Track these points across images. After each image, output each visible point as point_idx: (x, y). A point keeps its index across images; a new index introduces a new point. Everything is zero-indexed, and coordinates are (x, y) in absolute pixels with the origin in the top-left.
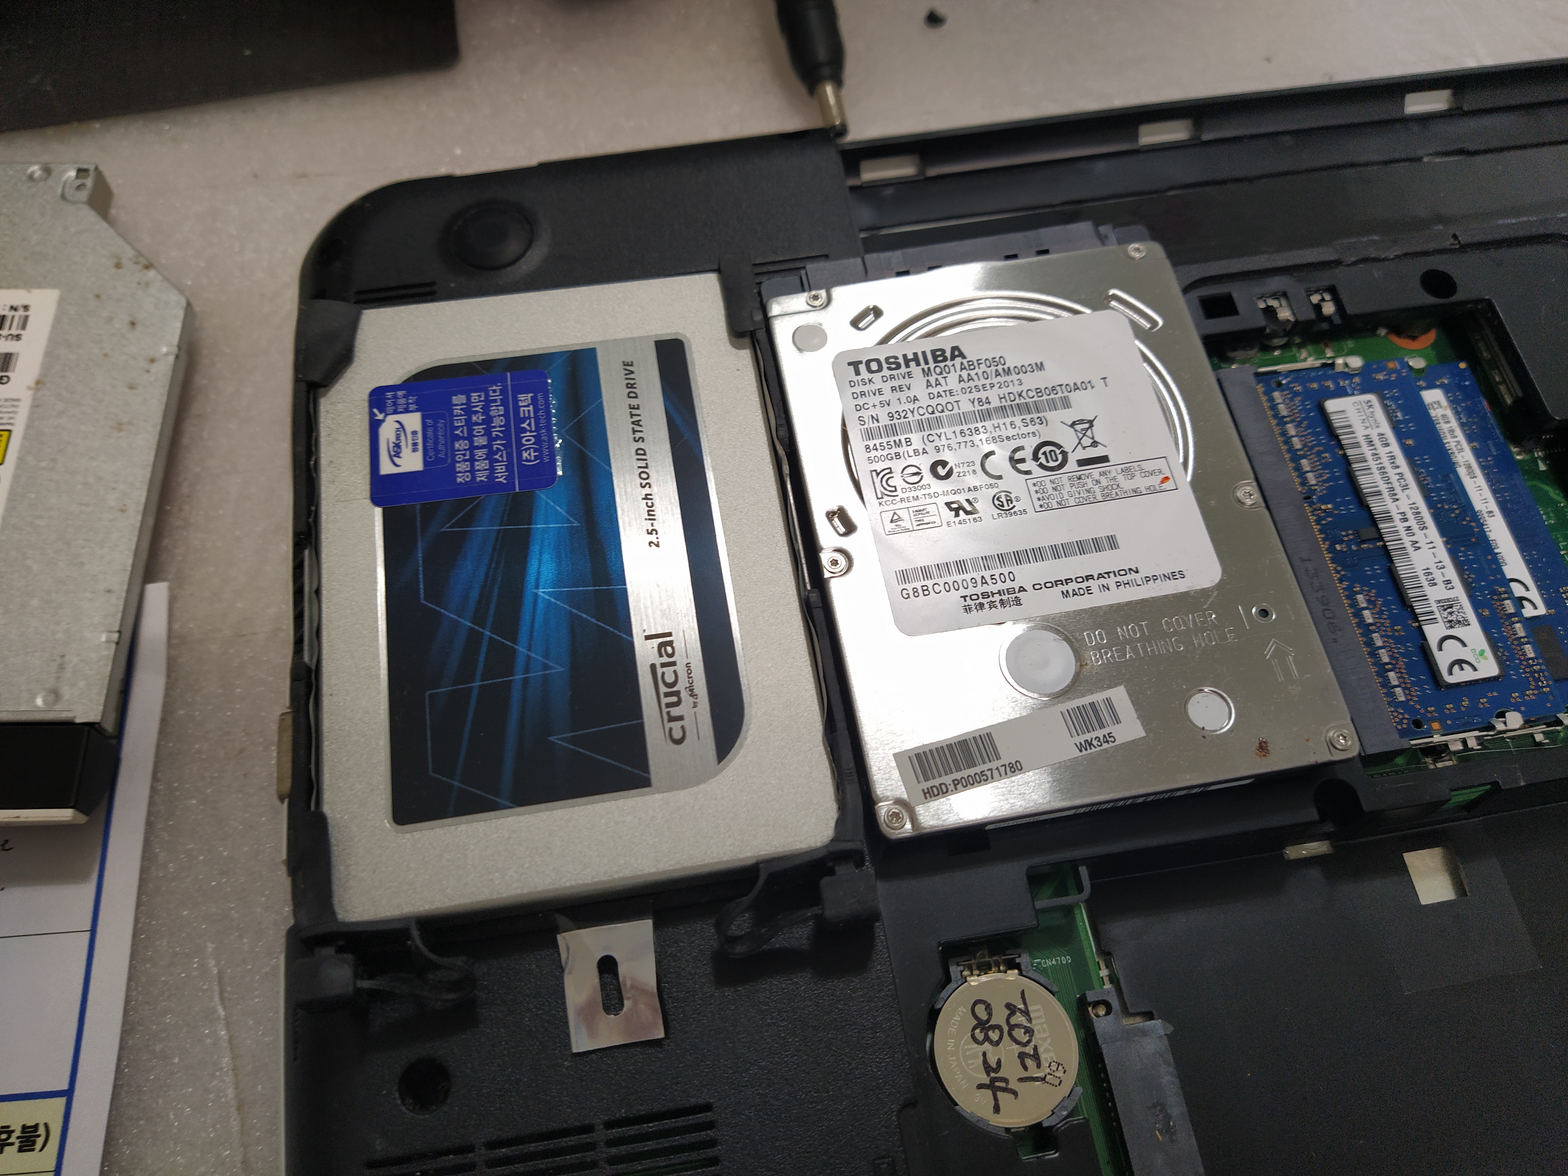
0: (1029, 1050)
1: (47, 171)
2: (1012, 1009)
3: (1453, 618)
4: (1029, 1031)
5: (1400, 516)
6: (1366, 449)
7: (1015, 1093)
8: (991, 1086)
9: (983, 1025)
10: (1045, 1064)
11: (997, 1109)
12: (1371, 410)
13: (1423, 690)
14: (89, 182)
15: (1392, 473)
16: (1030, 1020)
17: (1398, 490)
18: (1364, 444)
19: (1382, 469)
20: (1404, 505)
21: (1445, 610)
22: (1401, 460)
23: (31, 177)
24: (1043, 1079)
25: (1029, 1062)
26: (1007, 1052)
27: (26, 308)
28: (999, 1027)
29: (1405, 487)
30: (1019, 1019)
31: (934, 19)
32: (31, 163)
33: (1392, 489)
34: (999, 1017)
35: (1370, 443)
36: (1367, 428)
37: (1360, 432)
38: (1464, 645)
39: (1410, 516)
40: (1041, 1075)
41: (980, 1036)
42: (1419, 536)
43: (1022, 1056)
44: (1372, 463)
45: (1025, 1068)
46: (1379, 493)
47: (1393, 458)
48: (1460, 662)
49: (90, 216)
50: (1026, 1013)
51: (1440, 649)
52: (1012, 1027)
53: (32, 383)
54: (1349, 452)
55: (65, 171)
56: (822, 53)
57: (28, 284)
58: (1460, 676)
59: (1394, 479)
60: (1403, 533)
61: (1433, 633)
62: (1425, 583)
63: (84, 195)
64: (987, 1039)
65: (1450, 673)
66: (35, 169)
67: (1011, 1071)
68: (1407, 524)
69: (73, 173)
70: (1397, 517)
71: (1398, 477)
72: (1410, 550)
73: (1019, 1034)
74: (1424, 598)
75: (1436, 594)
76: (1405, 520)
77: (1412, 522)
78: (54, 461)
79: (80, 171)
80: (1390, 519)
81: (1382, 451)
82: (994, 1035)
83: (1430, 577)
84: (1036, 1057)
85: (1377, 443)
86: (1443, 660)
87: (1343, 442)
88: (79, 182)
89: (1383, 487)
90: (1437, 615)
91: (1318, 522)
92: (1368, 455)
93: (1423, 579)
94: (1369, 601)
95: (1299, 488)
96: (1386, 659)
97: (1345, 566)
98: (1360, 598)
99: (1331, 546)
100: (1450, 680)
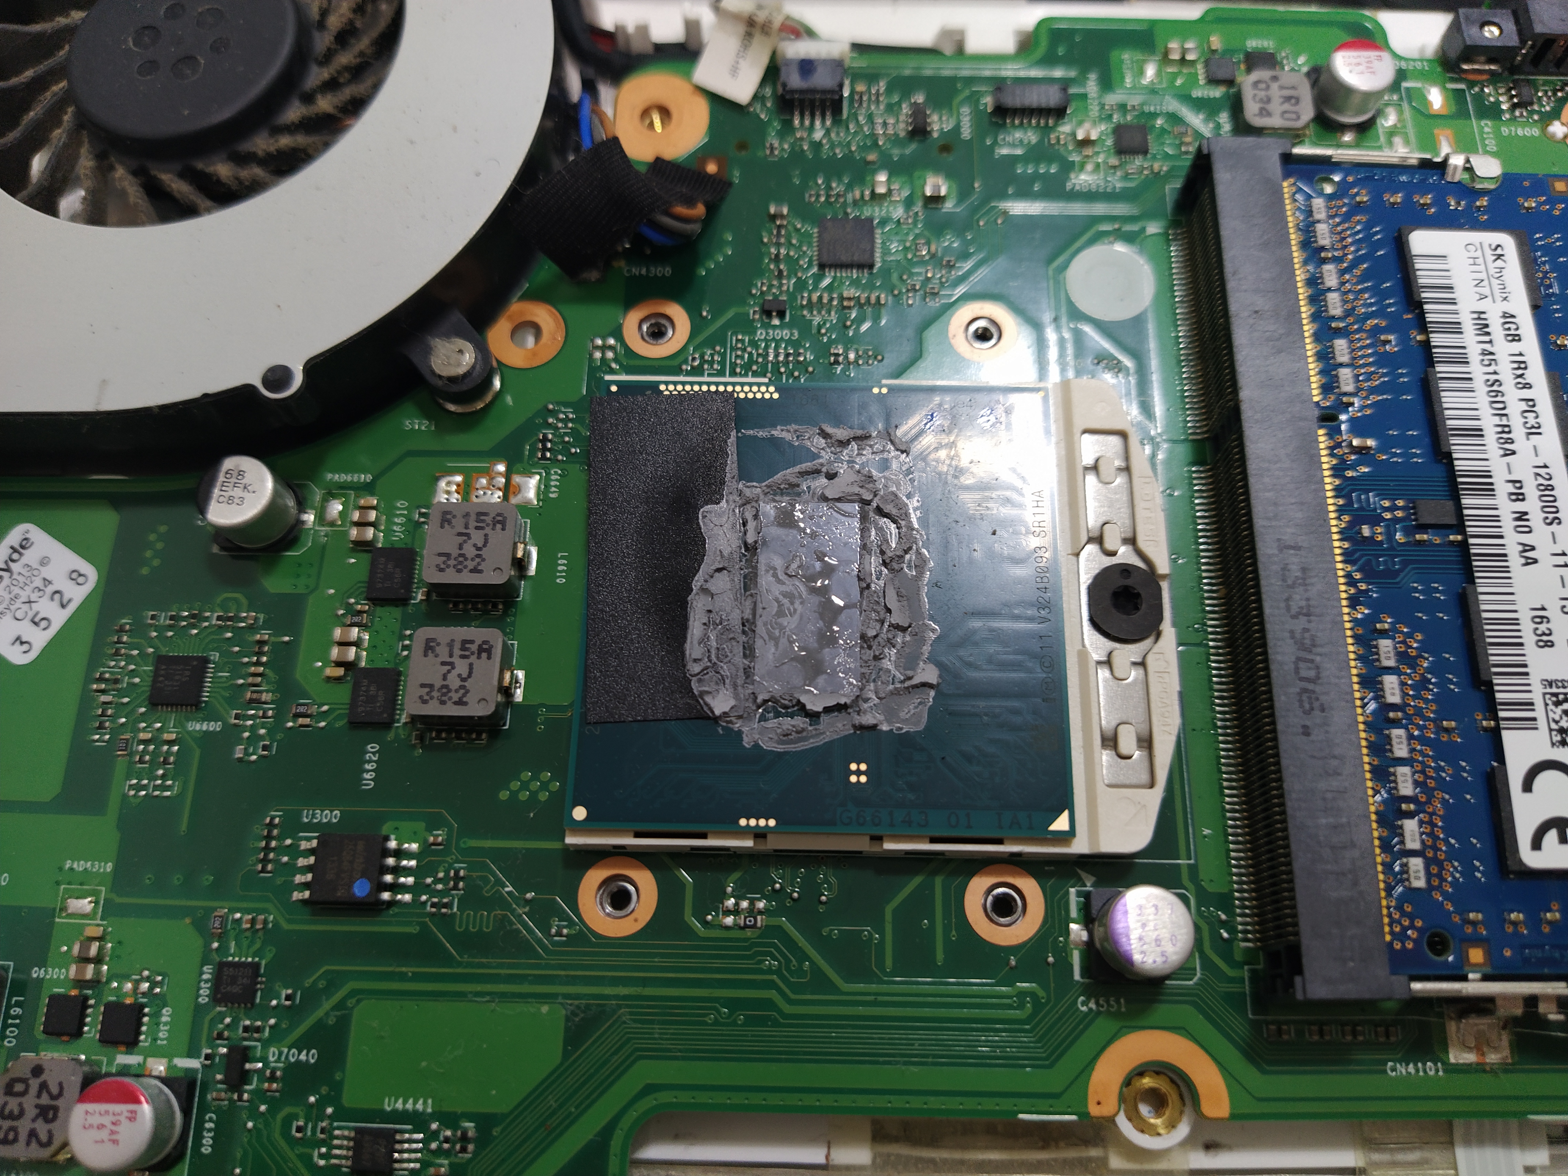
5: (1511, 488)
6: (1470, 339)
12: (1499, 263)
13: (1468, 871)
15: (1513, 396)
17: (1518, 432)
18: (1469, 328)
19: (1494, 385)
20: (1523, 466)
21: (1557, 704)
22: (1537, 373)
29: (1534, 431)
33: (1505, 429)
35: (1483, 328)
36: (1483, 297)
37: (1467, 303)
39: (1531, 490)
42: (1540, 536)
44: (1477, 369)
46: (1477, 432)
47: (1521, 366)
48: (1561, 825)
51: (1527, 786)
54: (1436, 339)
58: (1553, 856)
59: (1515, 408)
60: (1508, 524)
61: (1521, 749)
62: (1529, 638)
65: (1537, 844)
68: (1520, 506)
70: (1503, 489)
71: (1524, 406)
72: (1515, 561)
74: (1520, 670)
75: (1544, 666)
76: (1519, 497)
77: (1532, 505)
80: (1488, 490)
81: (1503, 349)
83: (1543, 628)
85: (1497, 331)
86: (1527, 813)
87: (1430, 317)
89: (1489, 423)
90: (1539, 712)
91: (1337, 471)
92: (1474, 351)
93: (1527, 629)
94: (1402, 657)
95: (1317, 396)
96: (1406, 788)
97: (1369, 574)
98: (1385, 645)
99: (1351, 525)
100: (1532, 859)
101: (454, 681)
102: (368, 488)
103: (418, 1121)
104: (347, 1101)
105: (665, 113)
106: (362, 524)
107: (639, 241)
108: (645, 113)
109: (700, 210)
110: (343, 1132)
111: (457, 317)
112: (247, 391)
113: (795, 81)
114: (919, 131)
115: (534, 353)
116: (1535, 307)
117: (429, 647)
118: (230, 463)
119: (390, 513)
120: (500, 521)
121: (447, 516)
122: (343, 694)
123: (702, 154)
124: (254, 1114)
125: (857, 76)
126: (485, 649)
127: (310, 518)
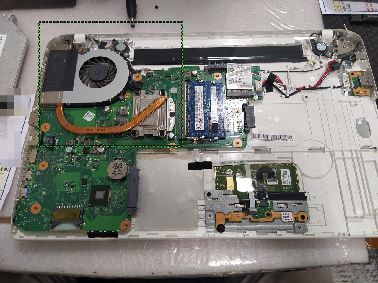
0: (120, 170)
1: (6, 15)
2: (120, 165)
3: (201, 121)
4: (121, 168)
6: (198, 95)
7: (117, 175)
8: (114, 174)
9: (115, 166)
10: (122, 172)
11: (114, 176)
12: (201, 88)
13: (192, 131)
14: (13, 17)
15: (200, 99)
16: (122, 166)
18: (198, 94)
19: (199, 98)
20: (200, 104)
22: (202, 97)
23: (3, 16)
24: (121, 174)
25: (120, 171)
26: (118, 170)
27: (2, 38)
28: (117, 167)
29: (201, 101)
30: (120, 166)
31: (156, 7)
32: (4, 14)
34: (118, 165)
35: (199, 94)
36: (199, 91)
38: (200, 125)
39: (200, 106)
40: (121, 173)
41: (114, 167)
42: (200, 109)
43: (119, 171)
44: (198, 97)
45: (119, 172)
48: (199, 128)
49: (12, 23)
50: (121, 165)
51: (197, 125)
52: (119, 167)
53: (2, 50)
54: (195, 95)
55: (9, 15)
56: (132, 12)
57: (2, 34)
58: (198, 129)
60: (198, 108)
61: (196, 123)
62: (198, 116)
63: (12, 20)
64: (115, 168)
65: (197, 129)
66: (4, 15)
67: (117, 172)
69: (10, 16)
70: (198, 105)
72: (198, 110)
73: (120, 168)
74: (197, 118)
75: (199, 117)
77: (200, 107)
78: (5, 62)
79: (11, 15)
82: (116, 168)
84: (121, 171)
85: (200, 94)
86: (196, 127)
87: (195, 93)
88: (11, 17)
89: (198, 101)
90: (198, 121)
91: (187, 105)
94: (189, 117)
95: (186, 99)
96: (188, 126)
97: (188, 112)
99: (187, 108)
100: (196, 130)
101: (123, 121)
102: (116, 108)
103: (122, 150)
104: (117, 149)
105: (138, 77)
106: (115, 111)
107: (136, 88)
108: (137, 77)
109: (141, 86)
110: (117, 151)
111: (122, 95)
112: (107, 101)
113: (149, 74)
114: (159, 78)
115: (128, 97)
116: (203, 92)
117: (121, 119)
118: (106, 106)
119: (117, 110)
120: (126, 110)
121: (122, 110)
122: (115, 123)
123: (141, 80)
124: (110, 150)
125: (154, 73)
126: (125, 119)
127: (111, 111)
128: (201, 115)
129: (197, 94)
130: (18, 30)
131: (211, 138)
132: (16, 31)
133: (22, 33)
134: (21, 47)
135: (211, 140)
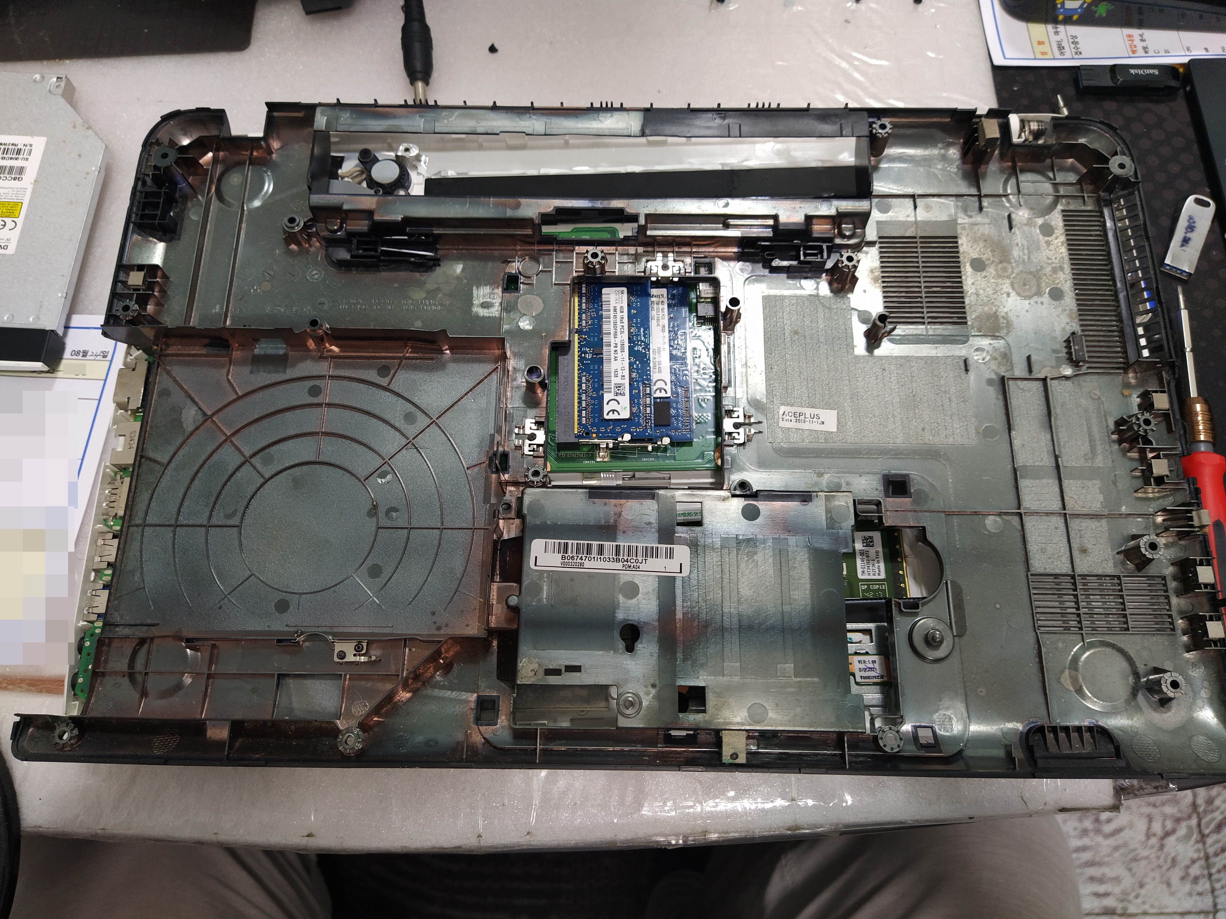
1: (43, 77)
3: (619, 392)
6: (612, 313)
12: (622, 295)
13: (594, 420)
14: (63, 84)
15: (619, 325)
17: (619, 333)
18: (612, 310)
19: (615, 324)
20: (618, 341)
21: (617, 388)
22: (626, 320)
23: (35, 81)
27: (31, 145)
29: (622, 333)
31: (493, 49)
32: (36, 73)
33: (616, 332)
35: (615, 310)
36: (618, 303)
37: (612, 304)
38: (619, 403)
39: (619, 345)
42: (619, 355)
44: (612, 320)
46: (610, 333)
47: (623, 318)
48: (613, 411)
49: (62, 101)
51: (608, 404)
53: (33, 182)
54: (605, 313)
55: (51, 78)
56: (418, 66)
57: (32, 134)
58: (611, 416)
59: (619, 327)
60: (613, 352)
61: (607, 397)
62: (613, 375)
63: (60, 91)
65: (608, 414)
66: (38, 77)
68: (616, 349)
69: (55, 79)
70: (613, 345)
71: (621, 327)
72: (613, 359)
74: (610, 381)
75: (615, 380)
76: (616, 347)
77: (619, 349)
78: (41, 217)
79: (58, 78)
80: (610, 346)
81: (619, 315)
83: (615, 373)
85: (618, 310)
86: (606, 409)
87: (604, 308)
88: (58, 84)
89: (612, 331)
90: (612, 390)
91: (579, 343)
92: (612, 317)
93: (613, 373)
94: (587, 380)
95: (576, 327)
96: (584, 405)
97: (583, 364)
98: (584, 378)
99: (581, 354)
100: (606, 417)
116: (628, 305)
128: (620, 374)
129: (609, 310)
130: (80, 121)
131: (650, 440)
132: (74, 127)
133: (90, 131)
134: (88, 173)
135: (650, 448)
